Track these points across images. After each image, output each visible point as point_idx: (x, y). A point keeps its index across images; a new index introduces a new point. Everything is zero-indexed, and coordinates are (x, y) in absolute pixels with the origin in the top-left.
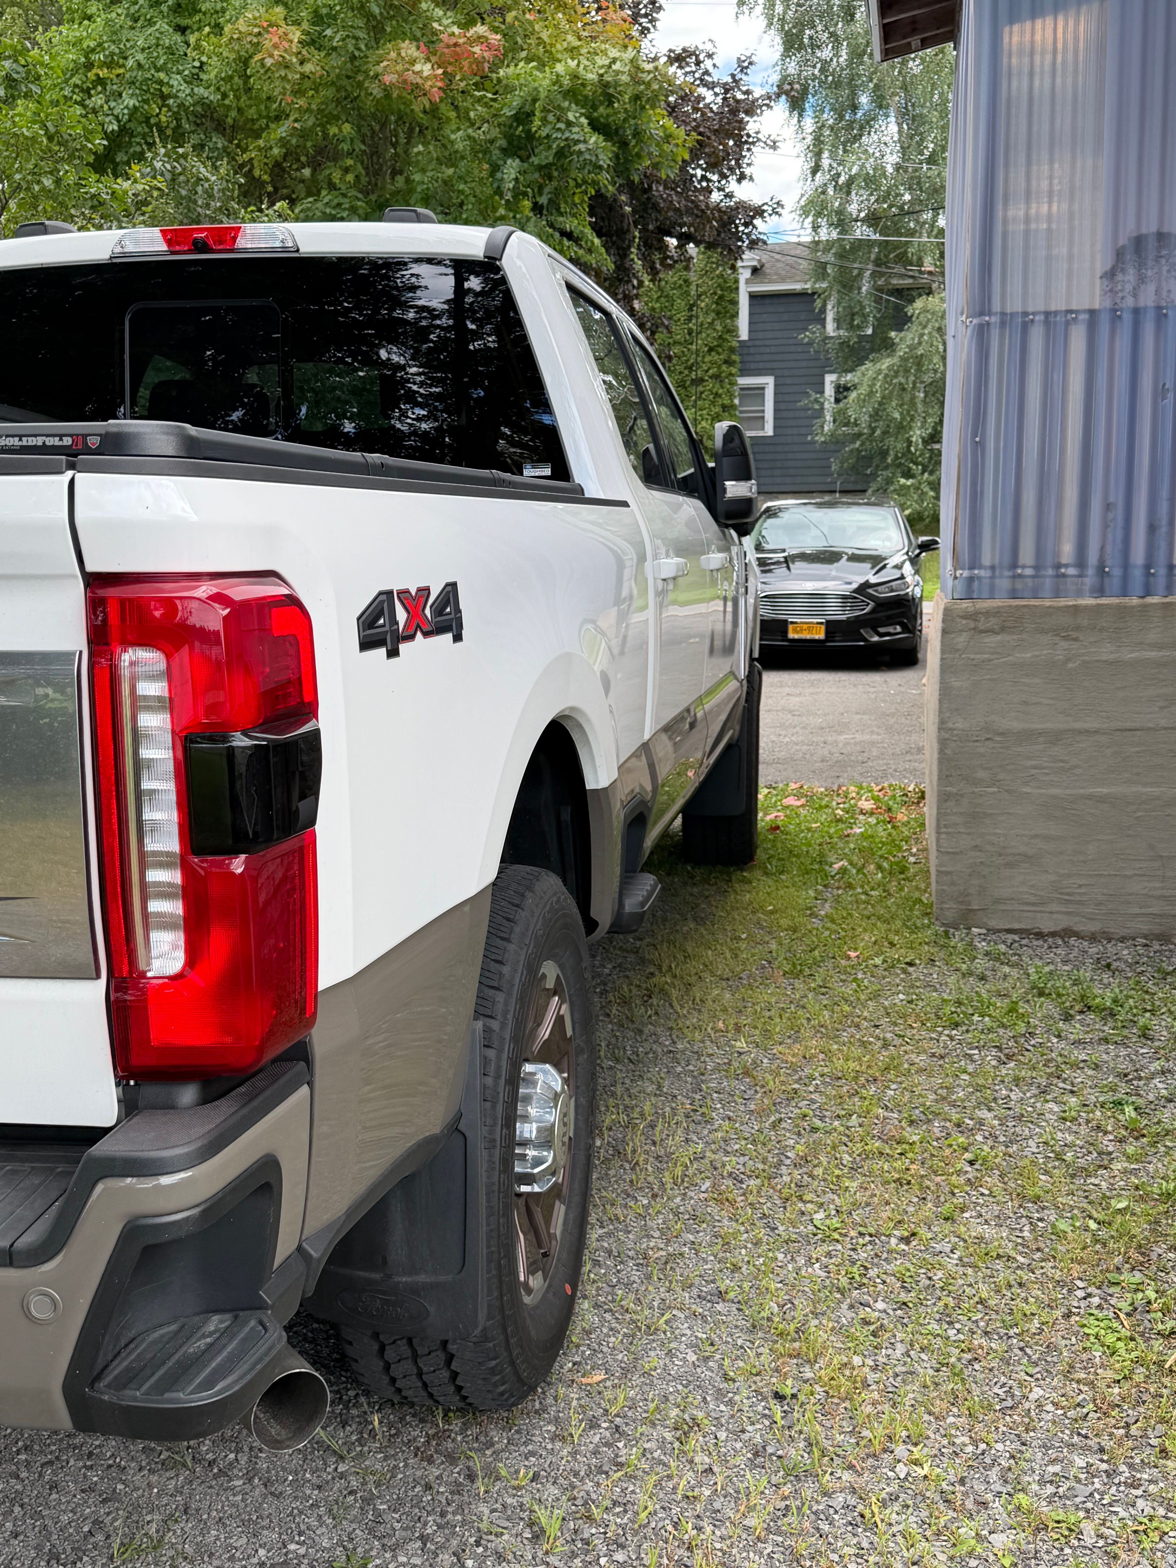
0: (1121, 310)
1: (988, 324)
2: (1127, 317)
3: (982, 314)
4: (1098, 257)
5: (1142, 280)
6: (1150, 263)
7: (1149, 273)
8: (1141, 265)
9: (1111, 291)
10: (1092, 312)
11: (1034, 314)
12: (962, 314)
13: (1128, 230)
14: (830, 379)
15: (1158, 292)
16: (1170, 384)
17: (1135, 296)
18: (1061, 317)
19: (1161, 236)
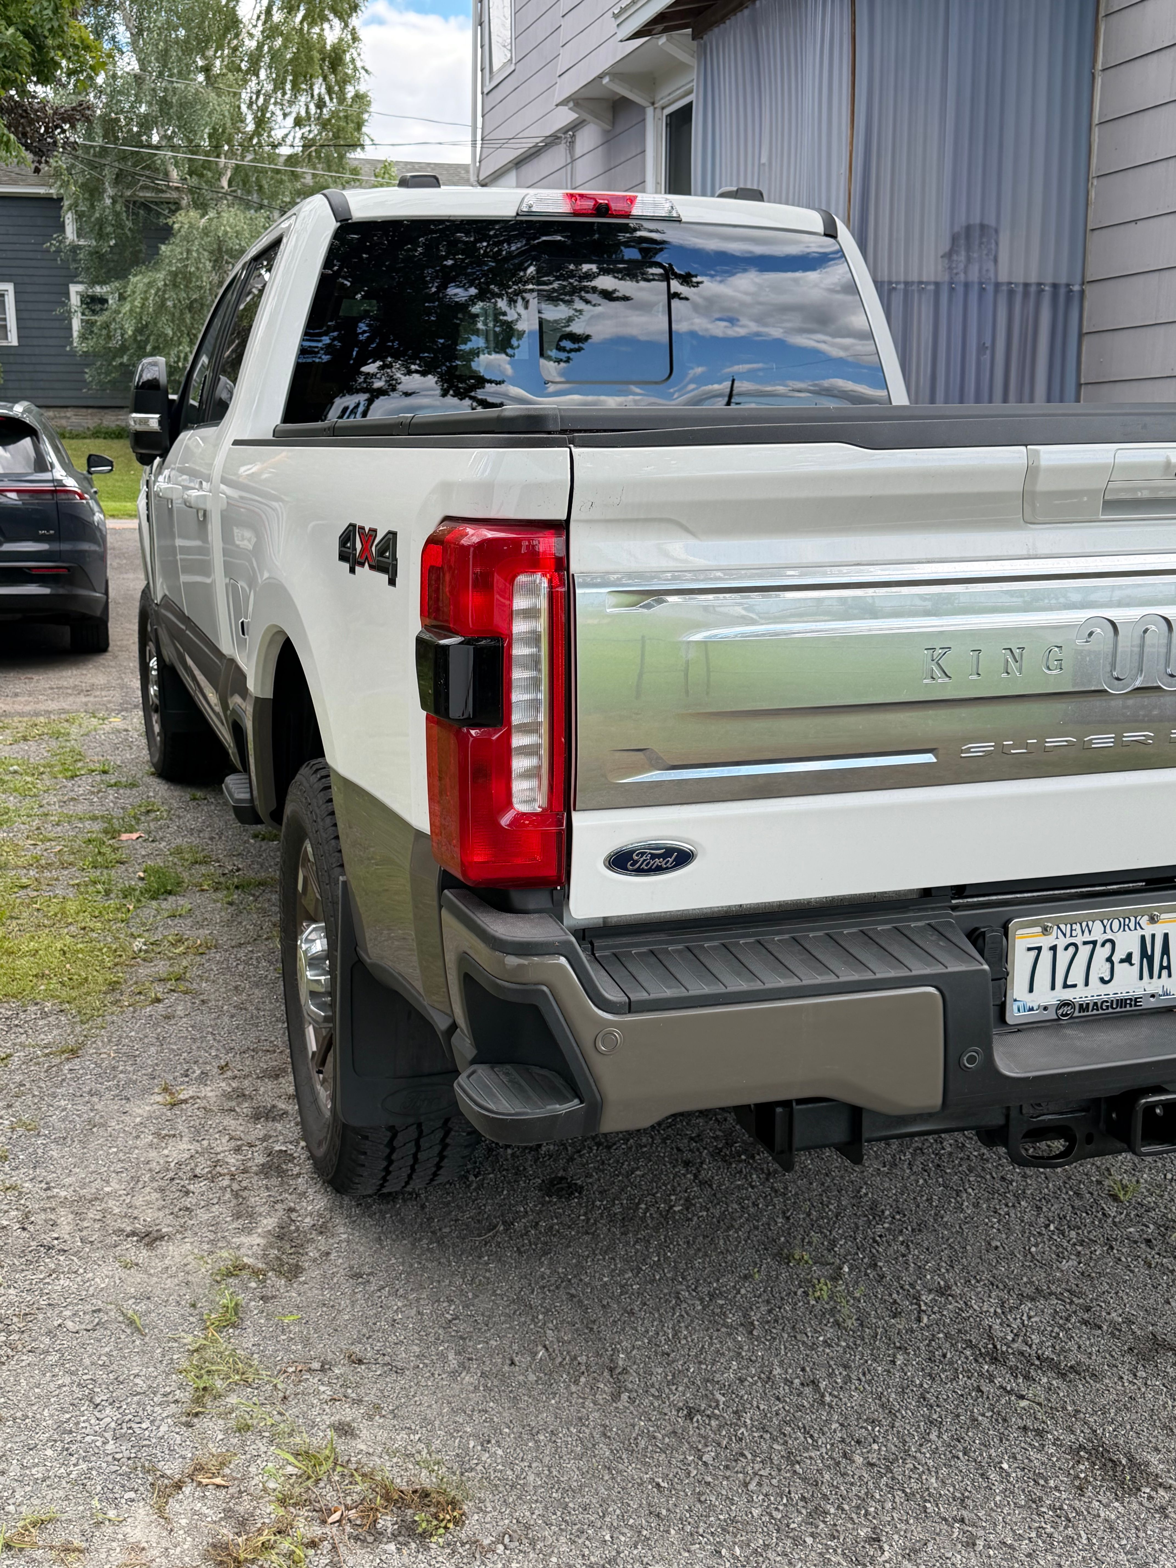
0: (956, 284)
2: (960, 290)
4: (941, 241)
5: (969, 260)
6: (976, 247)
7: (975, 255)
8: (969, 248)
9: (949, 268)
10: (937, 284)
11: (897, 283)
13: (962, 220)
14: (75, 290)
15: (980, 271)
16: (988, 344)
17: (965, 273)
18: (915, 287)
19: (983, 227)
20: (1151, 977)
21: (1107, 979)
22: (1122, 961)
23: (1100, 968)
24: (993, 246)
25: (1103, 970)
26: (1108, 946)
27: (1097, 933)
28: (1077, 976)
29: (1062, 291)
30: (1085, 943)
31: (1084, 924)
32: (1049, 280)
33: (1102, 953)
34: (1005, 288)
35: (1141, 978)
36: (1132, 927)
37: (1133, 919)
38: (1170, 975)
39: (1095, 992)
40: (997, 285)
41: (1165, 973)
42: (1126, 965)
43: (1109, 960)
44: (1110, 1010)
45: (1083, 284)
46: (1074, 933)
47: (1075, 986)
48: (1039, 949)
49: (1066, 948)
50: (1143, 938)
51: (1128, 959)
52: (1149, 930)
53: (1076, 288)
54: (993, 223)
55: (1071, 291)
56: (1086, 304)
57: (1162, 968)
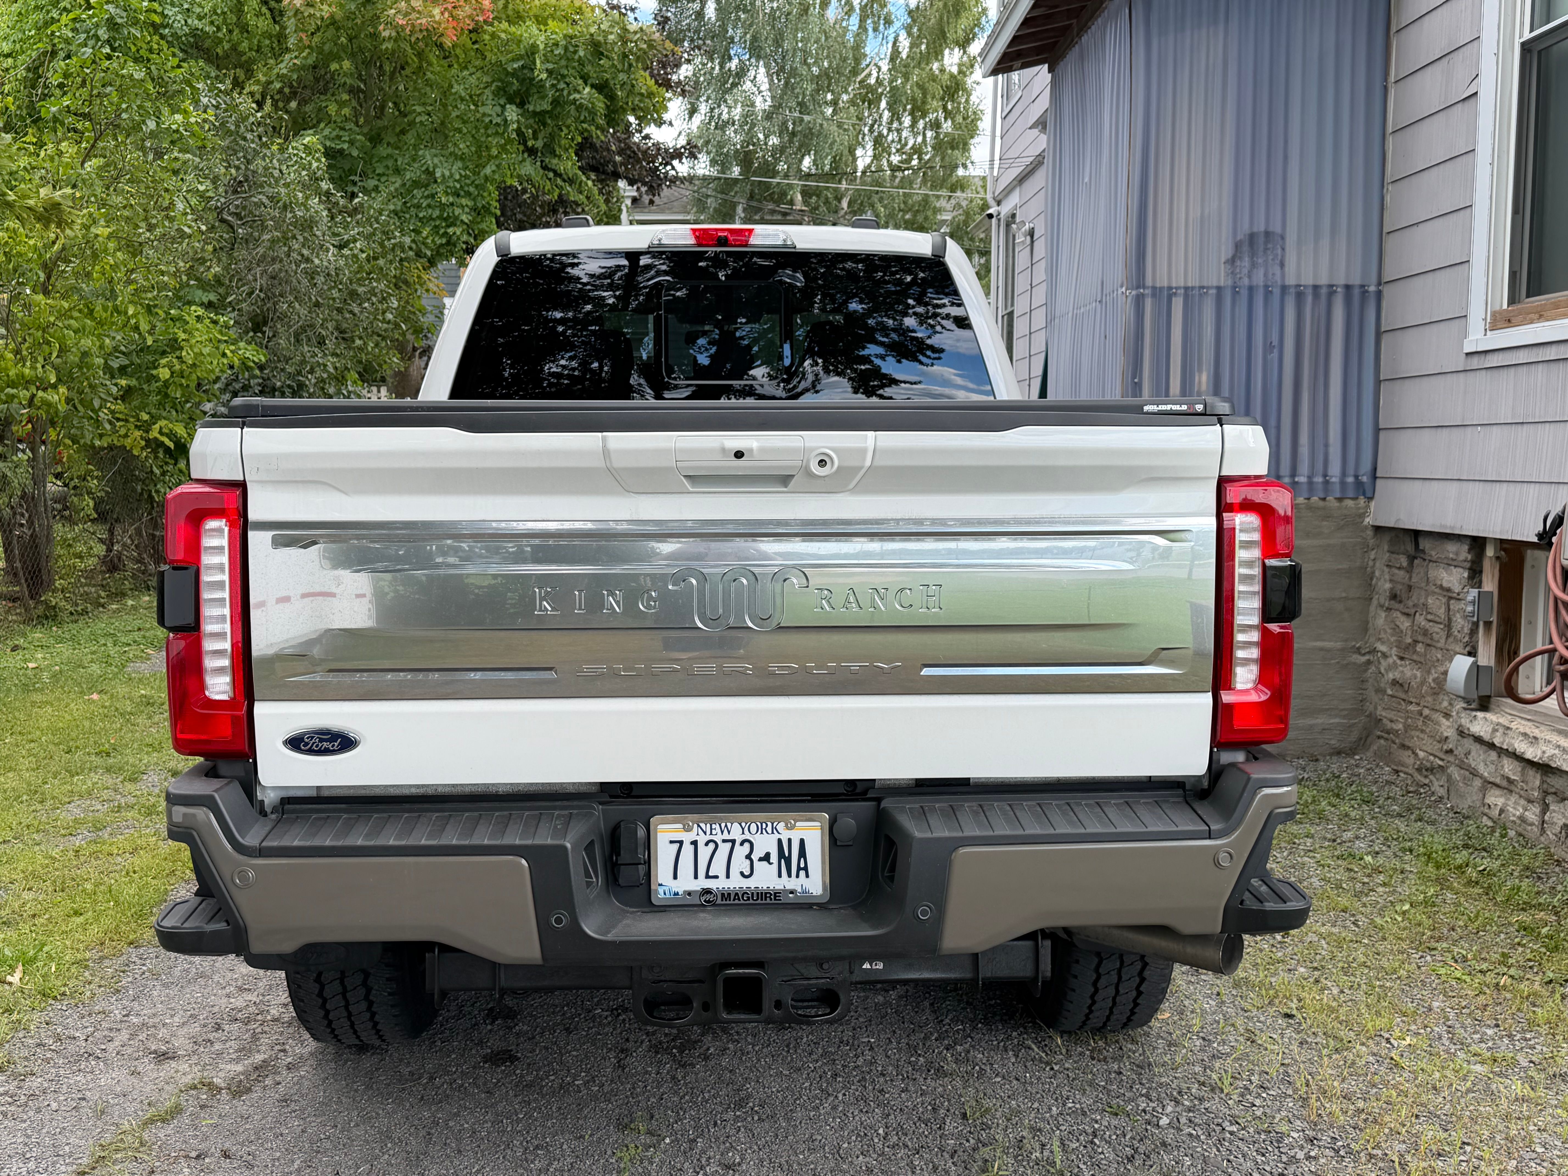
0: (1240, 287)
1: (1143, 295)
2: (1244, 293)
3: (1138, 287)
4: (1223, 248)
5: (1253, 265)
6: (1261, 253)
7: (1260, 261)
8: (1253, 255)
9: (1232, 273)
10: (1219, 288)
11: (1176, 288)
12: (1122, 286)
13: (1245, 228)
15: (1265, 275)
16: (1275, 343)
17: (1249, 277)
18: (1196, 292)
19: (1267, 234)
20: (790, 875)
21: (746, 874)
22: (761, 859)
23: (740, 863)
24: (1279, 251)
25: (743, 866)
26: (747, 845)
27: (736, 832)
28: (718, 868)
29: (1356, 292)
30: (724, 841)
31: (723, 825)
32: (1342, 281)
33: (741, 851)
34: (1292, 290)
35: (780, 876)
36: (770, 831)
37: (770, 824)
38: (807, 876)
39: (736, 883)
40: (1284, 288)
41: (802, 873)
42: (765, 863)
43: (748, 857)
44: (751, 901)
45: (1379, 284)
46: (714, 832)
47: (716, 877)
48: (681, 843)
49: (707, 844)
50: (780, 841)
51: (766, 858)
52: (785, 835)
53: (1372, 288)
54: (1278, 229)
55: (1367, 292)
56: (1384, 304)
57: (799, 869)
